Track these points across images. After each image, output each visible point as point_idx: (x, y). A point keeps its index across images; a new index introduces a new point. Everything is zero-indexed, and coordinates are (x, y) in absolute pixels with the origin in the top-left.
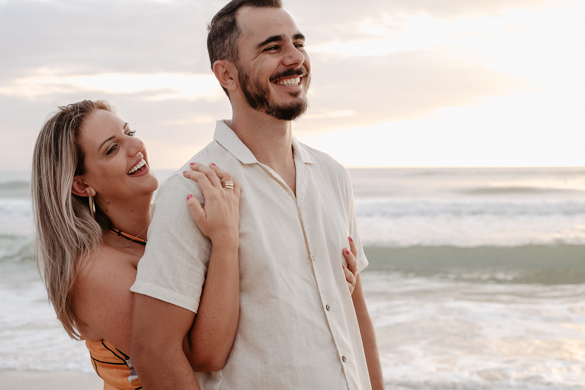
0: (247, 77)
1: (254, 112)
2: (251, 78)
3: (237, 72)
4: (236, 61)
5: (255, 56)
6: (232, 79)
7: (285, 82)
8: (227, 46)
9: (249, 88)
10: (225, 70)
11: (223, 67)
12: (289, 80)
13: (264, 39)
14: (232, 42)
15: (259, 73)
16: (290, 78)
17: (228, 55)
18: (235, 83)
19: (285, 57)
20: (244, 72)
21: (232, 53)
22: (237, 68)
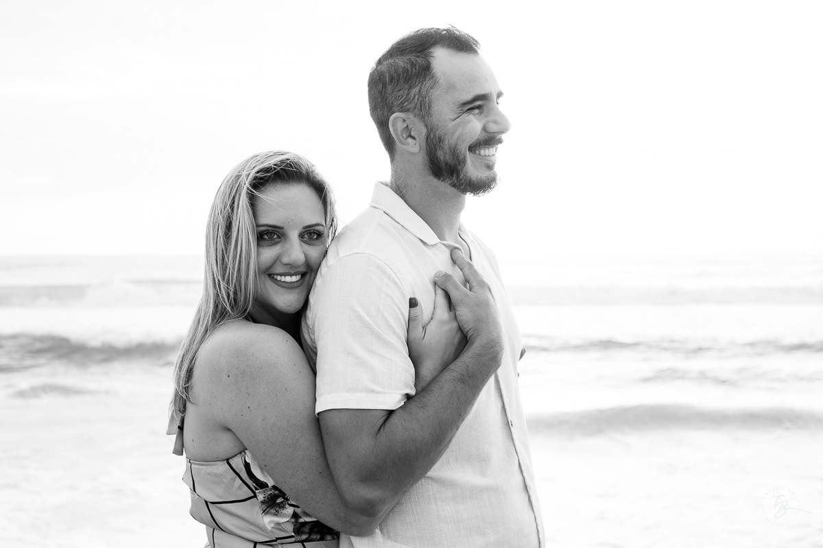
0: (440, 140)
1: (435, 182)
2: (447, 142)
3: (424, 131)
4: (426, 118)
5: (457, 116)
6: (414, 138)
7: (482, 152)
8: (415, 96)
9: (440, 154)
10: (405, 126)
11: (404, 121)
12: (487, 150)
13: (469, 97)
14: (424, 92)
15: (459, 138)
16: (488, 148)
17: (415, 108)
18: (418, 144)
19: (488, 122)
20: (437, 133)
21: (421, 106)
22: (426, 126)
